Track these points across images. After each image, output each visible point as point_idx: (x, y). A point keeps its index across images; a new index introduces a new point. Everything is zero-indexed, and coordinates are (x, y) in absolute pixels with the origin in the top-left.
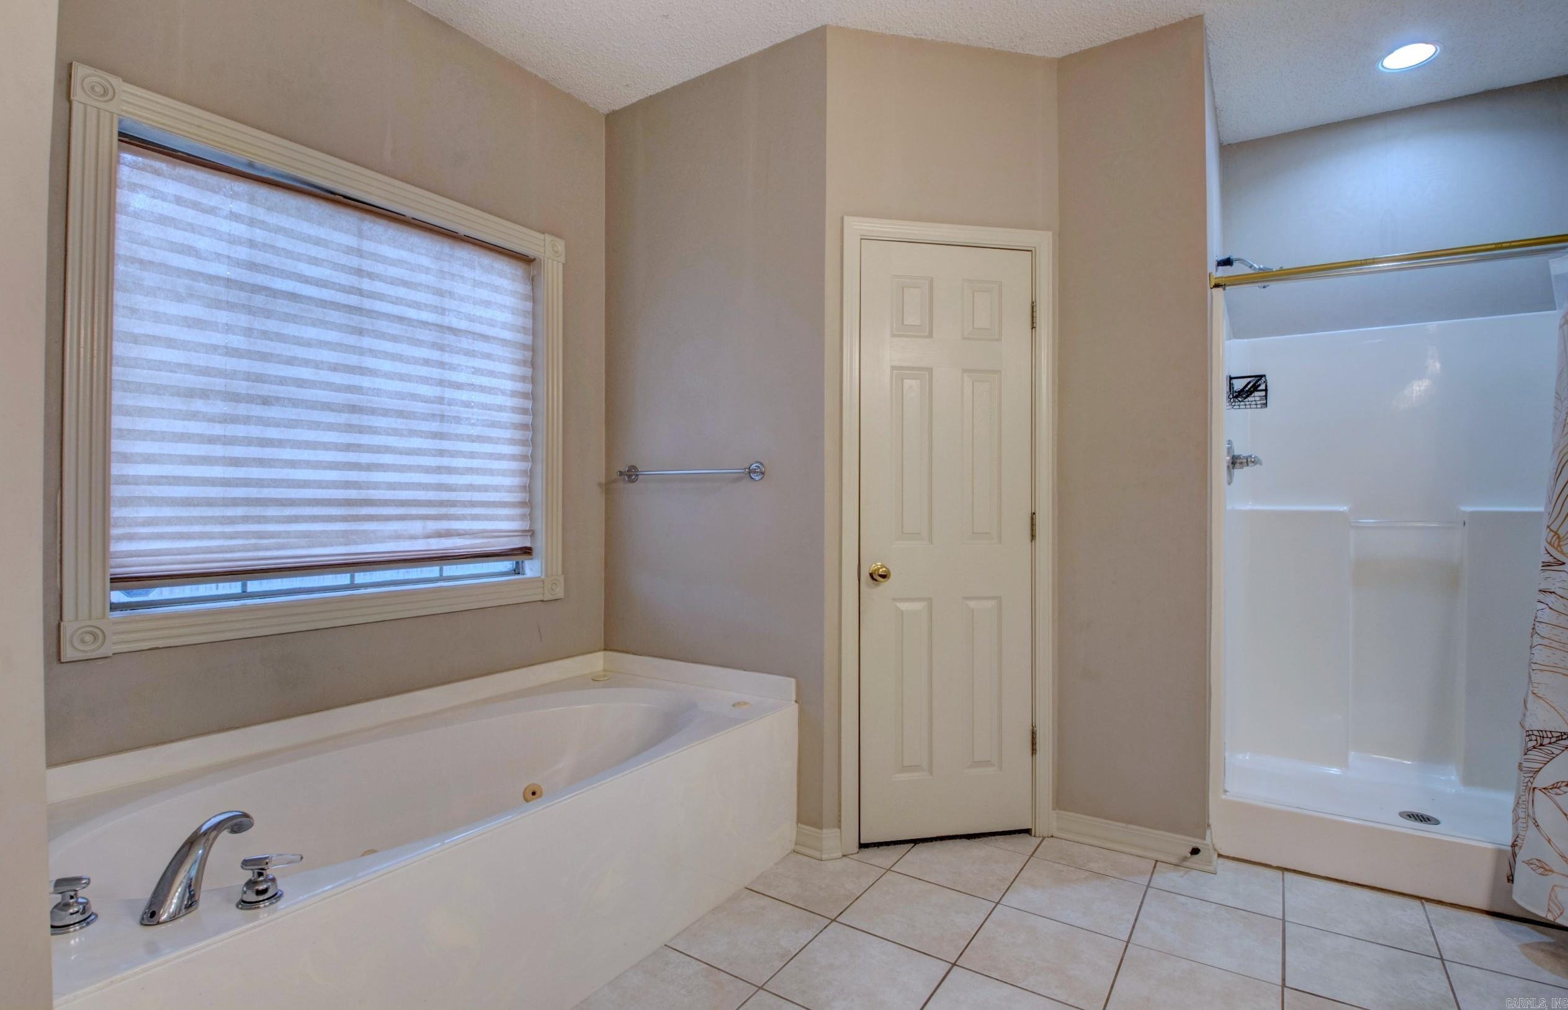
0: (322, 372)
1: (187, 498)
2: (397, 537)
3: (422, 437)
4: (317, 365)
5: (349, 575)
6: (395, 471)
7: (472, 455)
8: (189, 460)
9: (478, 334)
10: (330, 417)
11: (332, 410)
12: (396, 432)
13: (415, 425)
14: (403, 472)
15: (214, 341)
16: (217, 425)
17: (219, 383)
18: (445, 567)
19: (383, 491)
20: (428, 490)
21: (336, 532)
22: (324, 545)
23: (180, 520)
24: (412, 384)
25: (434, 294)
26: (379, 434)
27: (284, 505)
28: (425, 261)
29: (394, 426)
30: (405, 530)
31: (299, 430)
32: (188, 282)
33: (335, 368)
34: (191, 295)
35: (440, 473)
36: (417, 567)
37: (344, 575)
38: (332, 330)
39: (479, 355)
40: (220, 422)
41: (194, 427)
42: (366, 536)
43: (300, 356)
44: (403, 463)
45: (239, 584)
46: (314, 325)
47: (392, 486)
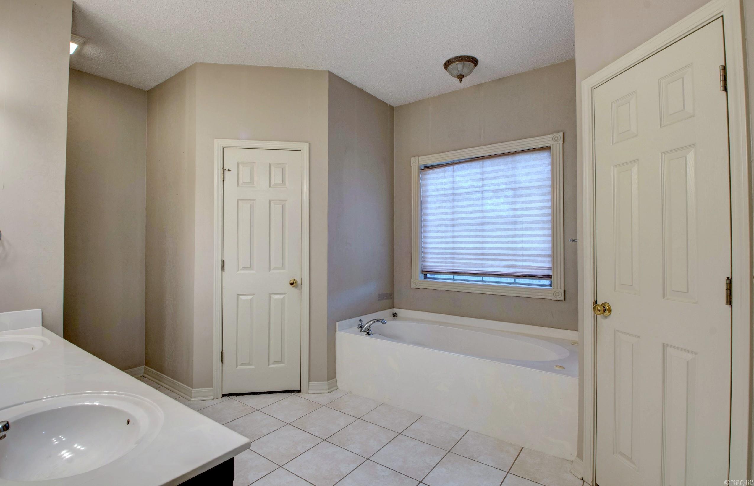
0: (468, 214)
1: (438, 253)
2: (492, 266)
3: (501, 231)
4: (466, 212)
5: (481, 277)
6: (491, 244)
7: (522, 236)
8: (438, 243)
9: (525, 187)
10: (471, 228)
11: (471, 226)
12: (492, 230)
13: (498, 227)
14: (494, 244)
15: (442, 212)
16: (443, 233)
17: (443, 222)
18: (516, 279)
19: (487, 251)
20: (503, 250)
21: (473, 263)
22: (470, 267)
23: (437, 258)
24: (497, 213)
25: (505, 178)
26: (486, 231)
27: (458, 255)
28: (502, 167)
29: (491, 228)
30: (495, 264)
31: (462, 233)
32: (436, 198)
33: (472, 212)
34: (437, 201)
35: (508, 244)
36: (498, 277)
37: (480, 277)
38: (471, 201)
39: (525, 196)
40: (444, 232)
41: (439, 234)
42: (483, 266)
43: (462, 211)
44: (495, 240)
45: (452, 276)
46: (466, 201)
47: (490, 249)
